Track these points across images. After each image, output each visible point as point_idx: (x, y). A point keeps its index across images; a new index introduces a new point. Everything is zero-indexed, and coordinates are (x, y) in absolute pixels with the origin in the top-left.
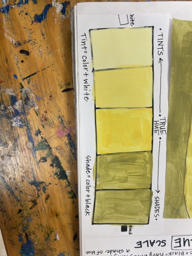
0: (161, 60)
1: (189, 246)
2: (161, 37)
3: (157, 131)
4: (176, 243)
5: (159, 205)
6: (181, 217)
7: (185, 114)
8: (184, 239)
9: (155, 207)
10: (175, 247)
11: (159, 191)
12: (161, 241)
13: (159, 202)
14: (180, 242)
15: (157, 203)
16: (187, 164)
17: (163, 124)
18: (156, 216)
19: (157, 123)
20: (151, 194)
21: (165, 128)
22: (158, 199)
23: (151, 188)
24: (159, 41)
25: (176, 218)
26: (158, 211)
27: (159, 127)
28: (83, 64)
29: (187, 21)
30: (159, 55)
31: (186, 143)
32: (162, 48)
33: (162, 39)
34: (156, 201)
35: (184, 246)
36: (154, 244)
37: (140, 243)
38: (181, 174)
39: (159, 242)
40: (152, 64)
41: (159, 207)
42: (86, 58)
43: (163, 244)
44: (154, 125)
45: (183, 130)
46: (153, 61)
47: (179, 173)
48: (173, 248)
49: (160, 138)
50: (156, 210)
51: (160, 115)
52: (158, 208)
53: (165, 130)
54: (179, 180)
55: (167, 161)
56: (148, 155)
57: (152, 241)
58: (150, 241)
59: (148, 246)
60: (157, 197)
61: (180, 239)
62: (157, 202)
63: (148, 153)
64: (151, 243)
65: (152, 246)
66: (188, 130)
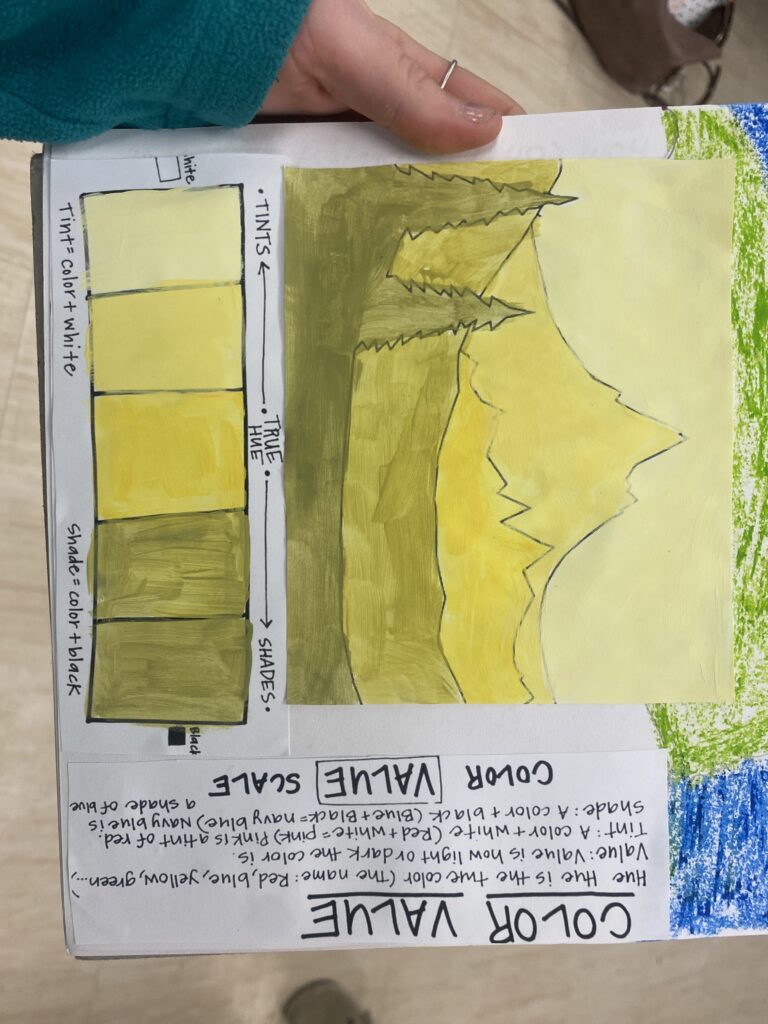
0: (265, 269)
1: (370, 792)
2: (263, 210)
3: (259, 454)
4: (329, 781)
5: (272, 664)
6: (336, 701)
7: (331, 408)
8: (352, 769)
9: (261, 672)
10: (327, 796)
11: (271, 621)
12: (285, 777)
13: (271, 656)
14: (341, 780)
15: (267, 659)
16: (345, 545)
17: (273, 434)
18: (265, 699)
19: (258, 430)
20: (249, 631)
21: (278, 446)
22: (267, 646)
23: (247, 615)
24: (259, 218)
25: (321, 704)
26: (270, 685)
27: (262, 442)
28: (65, 279)
29: (330, 169)
30: (260, 254)
31: (339, 487)
32: (268, 237)
33: (267, 215)
34: (262, 653)
35: (355, 792)
36: (265, 784)
37: (222, 782)
38: (331, 573)
39: (278, 781)
40: (239, 278)
41: (273, 672)
42: (71, 266)
43: (293, 787)
44: (250, 438)
45: (329, 450)
46: (243, 270)
47: (325, 571)
48: (323, 800)
49: (267, 473)
50: (265, 679)
51: (264, 411)
52: (269, 675)
53: (279, 452)
54: (326, 592)
55: (288, 537)
56: (238, 521)
57: (259, 777)
58: (253, 775)
59: (247, 791)
60: (266, 640)
61: (340, 770)
62: (265, 655)
63: (236, 515)
64: (255, 782)
65: (259, 790)
66: (341, 451)
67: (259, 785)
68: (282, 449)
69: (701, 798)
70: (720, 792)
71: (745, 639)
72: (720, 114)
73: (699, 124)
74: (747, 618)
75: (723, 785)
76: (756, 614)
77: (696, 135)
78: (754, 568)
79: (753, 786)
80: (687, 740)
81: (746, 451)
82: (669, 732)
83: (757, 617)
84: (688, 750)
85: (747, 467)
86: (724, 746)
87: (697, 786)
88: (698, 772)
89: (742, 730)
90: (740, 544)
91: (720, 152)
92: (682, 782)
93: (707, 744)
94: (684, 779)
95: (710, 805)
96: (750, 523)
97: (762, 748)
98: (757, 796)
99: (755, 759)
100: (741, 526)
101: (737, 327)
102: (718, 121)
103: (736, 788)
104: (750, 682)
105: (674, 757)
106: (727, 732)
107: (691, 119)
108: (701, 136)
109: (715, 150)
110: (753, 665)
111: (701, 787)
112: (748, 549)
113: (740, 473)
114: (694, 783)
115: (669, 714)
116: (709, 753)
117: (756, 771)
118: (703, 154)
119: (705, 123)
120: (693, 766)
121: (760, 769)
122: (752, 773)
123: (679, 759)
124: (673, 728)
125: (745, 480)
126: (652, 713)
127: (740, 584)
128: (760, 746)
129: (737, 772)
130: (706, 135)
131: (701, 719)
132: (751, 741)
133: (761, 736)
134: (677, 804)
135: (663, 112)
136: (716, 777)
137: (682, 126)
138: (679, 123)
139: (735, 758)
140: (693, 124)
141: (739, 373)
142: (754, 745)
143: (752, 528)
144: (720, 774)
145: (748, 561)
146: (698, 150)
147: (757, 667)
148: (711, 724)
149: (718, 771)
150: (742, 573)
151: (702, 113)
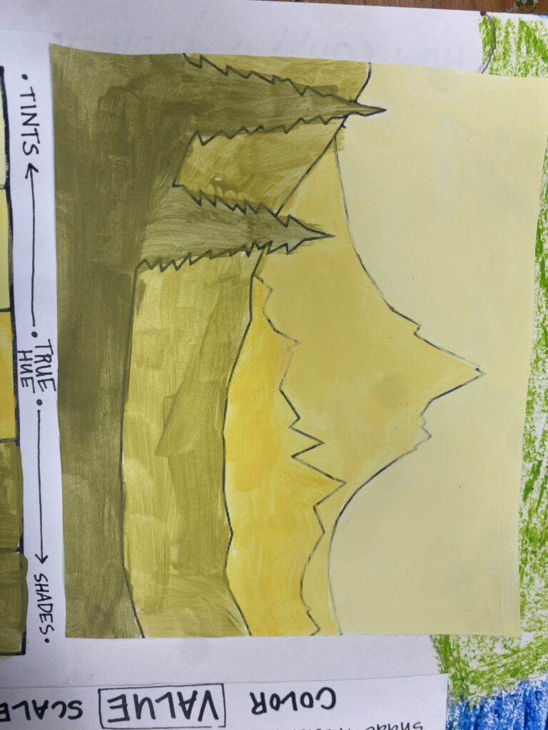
0: (33, 171)
1: (153, 716)
2: (29, 101)
3: (29, 382)
4: (112, 708)
5: (49, 598)
6: (117, 635)
7: (110, 333)
8: (136, 697)
9: (39, 606)
10: (110, 721)
11: (47, 557)
12: (67, 703)
13: (48, 591)
14: (124, 706)
15: (44, 593)
16: (125, 480)
17: (45, 360)
18: (44, 631)
19: (28, 356)
20: (24, 565)
21: (51, 373)
22: (43, 581)
23: (21, 549)
24: (26, 111)
25: (101, 637)
26: (48, 617)
27: (34, 367)
29: (106, 54)
30: (27, 154)
31: (119, 418)
32: (36, 134)
33: (34, 106)
34: (39, 588)
35: (139, 717)
36: (47, 711)
37: (2, 709)
38: (110, 507)
39: (60, 707)
40: (3, 182)
41: (51, 605)
43: (75, 713)
44: (20, 363)
45: (106, 379)
46: (8, 173)
47: (104, 505)
48: (106, 724)
49: (39, 402)
50: (43, 612)
51: (35, 335)
52: (48, 608)
53: (52, 380)
54: (106, 527)
55: (65, 469)
56: (8, 451)
57: (40, 704)
58: (34, 702)
59: (28, 717)
60: (41, 575)
61: (123, 697)
62: (42, 590)
63: (6, 446)
64: (36, 709)
65: (41, 716)
66: (121, 380)
67: (41, 711)
68: (55, 376)
69: (478, 717)
70: (496, 712)
71: (527, 569)
72: (540, 26)
73: (517, 35)
74: (530, 549)
75: (499, 705)
76: (538, 545)
77: (514, 47)
78: (539, 501)
79: (528, 705)
80: (468, 665)
81: (540, 387)
82: (451, 658)
83: (540, 548)
84: (468, 674)
85: (540, 403)
86: (502, 669)
87: (475, 707)
88: (476, 694)
89: (520, 654)
90: (528, 478)
91: (537, 70)
92: (461, 704)
93: (486, 668)
94: (462, 701)
95: (486, 723)
96: (539, 458)
97: (538, 670)
98: (530, 714)
99: (531, 680)
100: (530, 461)
101: (540, 260)
102: (537, 34)
103: (512, 707)
104: (530, 609)
105: (454, 681)
106: (506, 656)
107: (510, 29)
108: (519, 49)
109: (532, 66)
110: (533, 593)
111: (478, 707)
112: (536, 482)
113: (533, 408)
114: (472, 704)
115: (451, 641)
116: (488, 676)
117: (531, 691)
118: (520, 70)
119: (524, 35)
120: (472, 688)
121: (535, 689)
122: (527, 694)
123: (459, 682)
124: (455, 654)
125: (538, 416)
126: (435, 641)
127: (526, 516)
128: (536, 668)
129: (512, 693)
130: (524, 49)
131: (481, 644)
132: (528, 664)
133: (537, 659)
134: (455, 724)
135: (481, 18)
136: (493, 698)
137: (500, 36)
138: (497, 33)
139: (512, 680)
140: (511, 35)
141: (539, 308)
142: (531, 668)
143: (540, 463)
144: (497, 695)
145: (534, 495)
146: (514, 65)
147: (537, 595)
148: (491, 649)
149: (495, 692)
150: (528, 506)
151: (522, 23)
